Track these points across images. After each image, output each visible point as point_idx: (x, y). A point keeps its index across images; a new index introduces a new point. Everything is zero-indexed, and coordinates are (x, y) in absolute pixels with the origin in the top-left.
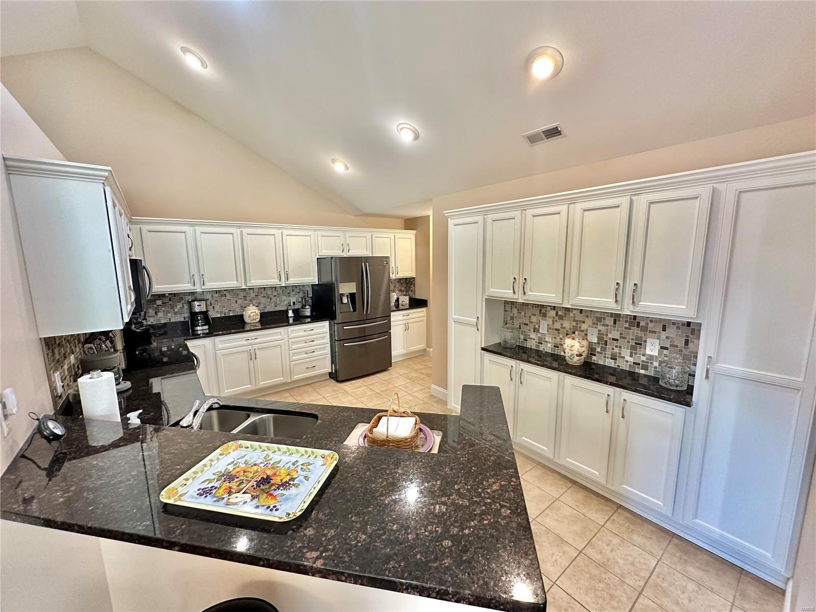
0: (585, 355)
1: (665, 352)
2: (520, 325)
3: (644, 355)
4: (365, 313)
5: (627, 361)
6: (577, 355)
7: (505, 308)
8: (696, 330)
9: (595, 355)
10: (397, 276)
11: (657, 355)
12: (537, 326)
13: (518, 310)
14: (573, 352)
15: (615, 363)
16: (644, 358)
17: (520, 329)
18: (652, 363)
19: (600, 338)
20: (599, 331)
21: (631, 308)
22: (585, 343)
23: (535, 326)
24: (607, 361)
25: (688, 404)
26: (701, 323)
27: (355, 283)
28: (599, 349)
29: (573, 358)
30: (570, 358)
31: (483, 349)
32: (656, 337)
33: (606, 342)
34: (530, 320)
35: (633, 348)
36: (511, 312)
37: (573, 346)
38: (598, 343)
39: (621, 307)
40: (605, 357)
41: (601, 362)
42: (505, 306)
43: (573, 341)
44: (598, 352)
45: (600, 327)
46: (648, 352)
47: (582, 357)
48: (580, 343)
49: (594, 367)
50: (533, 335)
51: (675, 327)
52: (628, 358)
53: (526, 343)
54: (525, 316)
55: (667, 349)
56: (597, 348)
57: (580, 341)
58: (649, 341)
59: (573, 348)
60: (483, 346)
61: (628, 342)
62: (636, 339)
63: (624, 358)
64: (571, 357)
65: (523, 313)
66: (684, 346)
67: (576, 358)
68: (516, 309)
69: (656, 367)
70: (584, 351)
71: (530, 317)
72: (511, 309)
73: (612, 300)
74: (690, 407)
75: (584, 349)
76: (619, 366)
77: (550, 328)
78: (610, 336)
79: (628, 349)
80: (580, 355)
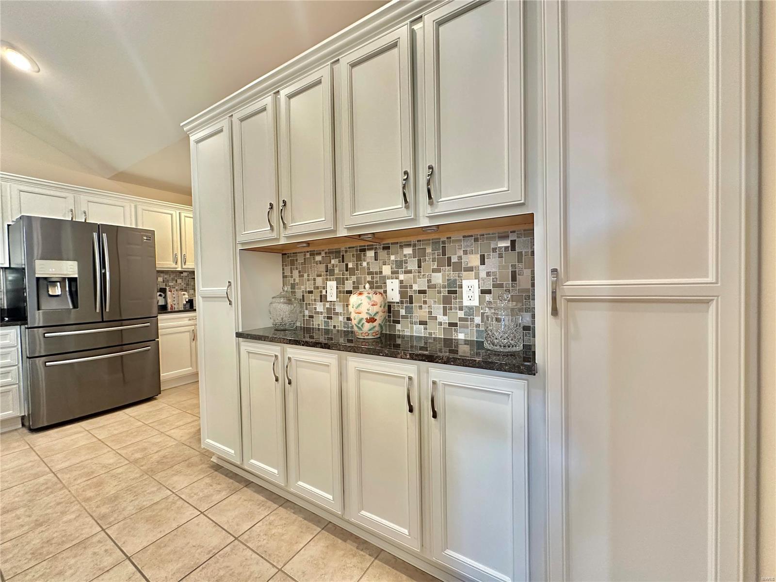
0: (379, 319)
1: (488, 297)
2: (303, 296)
3: (461, 309)
4: (98, 310)
5: (440, 324)
6: (368, 321)
7: (283, 273)
8: (523, 253)
9: (398, 322)
10: (184, 267)
11: (477, 304)
12: (324, 293)
13: (300, 272)
14: (361, 316)
15: (425, 329)
16: (461, 314)
17: (304, 301)
18: (472, 320)
19: (403, 294)
20: (401, 282)
21: (429, 210)
22: (377, 298)
23: (321, 292)
24: (414, 329)
25: (531, 370)
26: (533, 213)
27: (76, 263)
28: (403, 312)
29: (362, 326)
30: (358, 327)
31: (238, 335)
32: (474, 278)
33: (411, 297)
34: (315, 284)
35: (446, 301)
36: (292, 277)
37: (359, 305)
38: (402, 302)
39: (415, 215)
40: (412, 323)
41: (407, 333)
42: (283, 269)
43: (360, 297)
44: (403, 317)
45: (402, 277)
46: (466, 303)
47: (376, 324)
48: (369, 298)
49: (399, 341)
50: (320, 307)
51: (496, 255)
52: (441, 318)
53: (313, 321)
54: (308, 280)
55: (489, 292)
56: (401, 310)
57: (371, 295)
58: (465, 283)
59: (361, 309)
60: (240, 330)
61: (439, 292)
62: (449, 286)
63: (436, 318)
64: (360, 326)
65: (306, 275)
66: (511, 282)
67: (367, 326)
68: (297, 272)
69: (478, 326)
70: (377, 313)
71: (314, 280)
72: (291, 273)
73: (400, 204)
74: (535, 375)
75: (376, 309)
76: (430, 334)
77: (340, 292)
78: (416, 287)
79: (441, 304)
80: (372, 320)
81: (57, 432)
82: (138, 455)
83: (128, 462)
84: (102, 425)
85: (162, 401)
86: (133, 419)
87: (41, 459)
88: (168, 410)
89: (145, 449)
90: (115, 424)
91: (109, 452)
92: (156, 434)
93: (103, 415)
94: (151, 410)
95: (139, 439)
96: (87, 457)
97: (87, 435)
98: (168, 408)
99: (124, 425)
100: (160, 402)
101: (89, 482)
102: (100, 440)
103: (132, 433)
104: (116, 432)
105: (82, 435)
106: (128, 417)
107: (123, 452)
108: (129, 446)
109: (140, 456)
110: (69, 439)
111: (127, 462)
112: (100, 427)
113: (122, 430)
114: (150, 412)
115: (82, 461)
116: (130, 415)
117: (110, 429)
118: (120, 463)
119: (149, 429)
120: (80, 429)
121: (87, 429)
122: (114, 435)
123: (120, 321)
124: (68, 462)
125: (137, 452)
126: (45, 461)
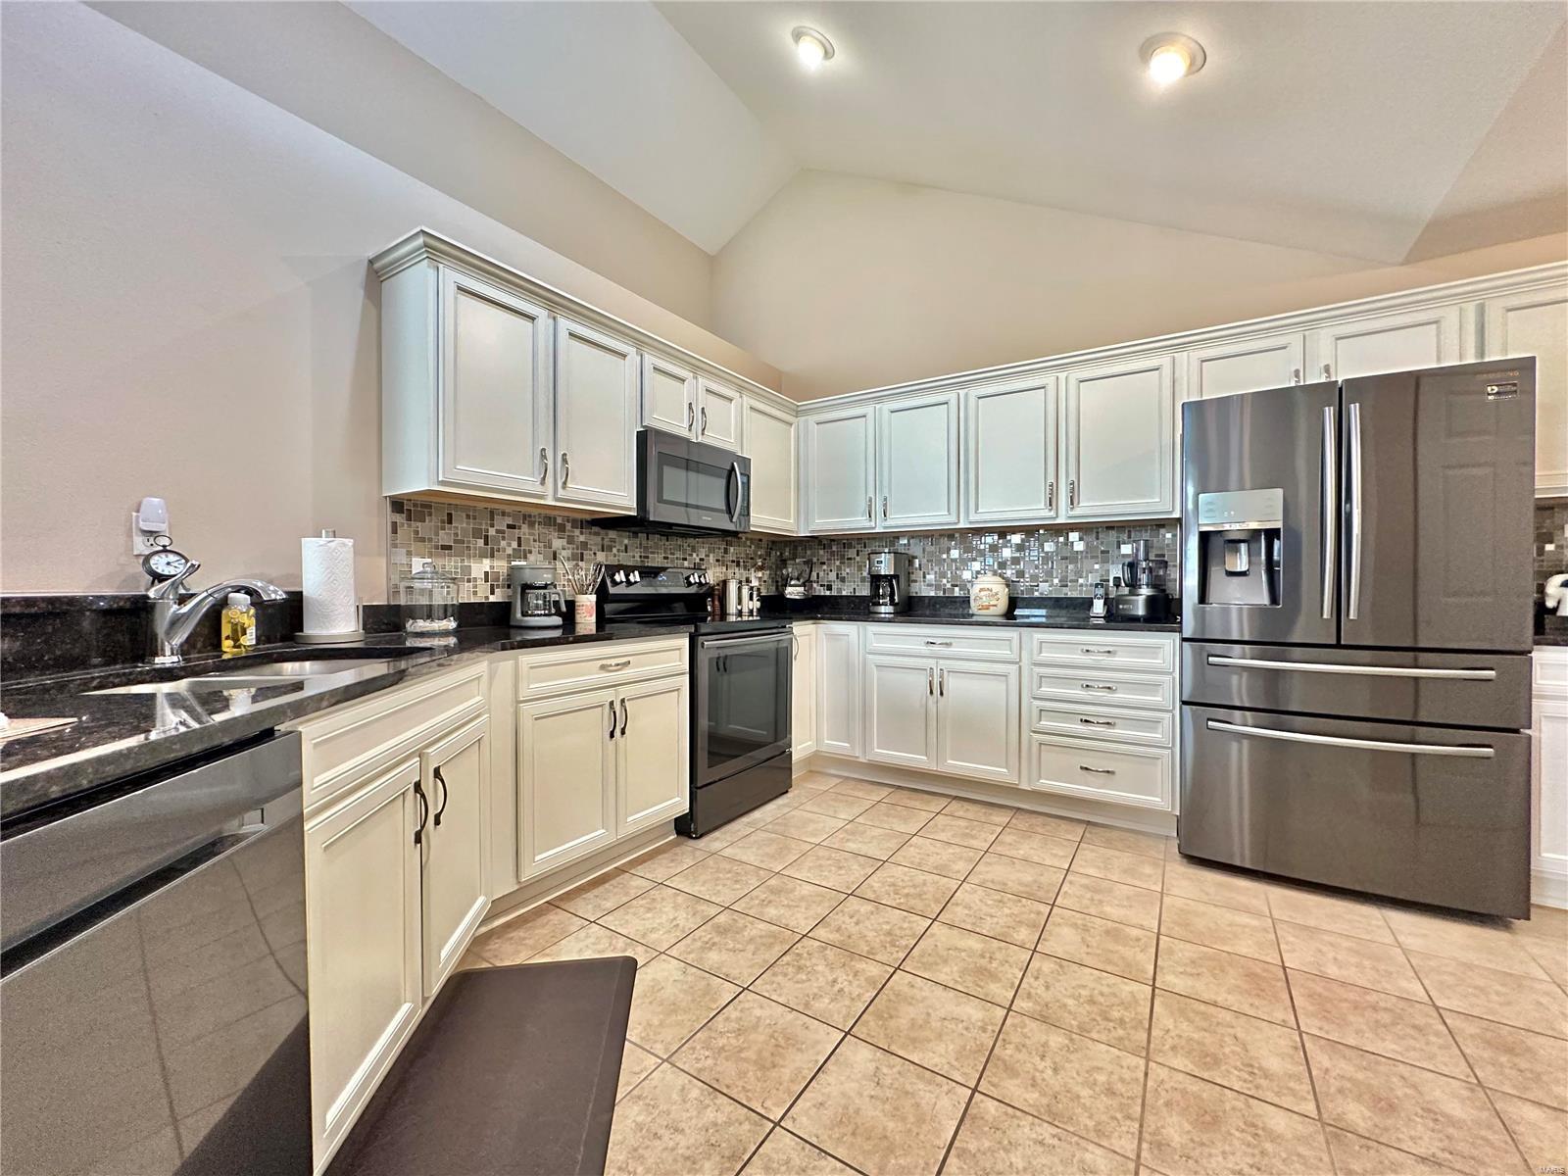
81: (1220, 885)
82: (1356, 1114)
83: (1314, 1114)
84: (1312, 923)
85: (1535, 951)
86: (1402, 959)
87: (1159, 934)
88: (1544, 1000)
89: (1389, 1107)
90: (1346, 944)
91: (1284, 1024)
92: (1456, 1072)
93: (1328, 896)
94: (1471, 957)
95: (1388, 1046)
96: (1232, 1000)
97: (1265, 930)
98: (1547, 994)
99: (1367, 963)
100: (1523, 948)
101: (1195, 1087)
102: (1284, 968)
103: (1375, 1008)
104: (1332, 971)
105: (1255, 923)
106: (1390, 940)
107: (1320, 1059)
108: (1347, 1051)
109: (1362, 1126)
110: (1229, 916)
111: (1310, 1108)
112: (1306, 928)
113: (1351, 974)
114: (1469, 967)
115: (1215, 1005)
116: (1401, 939)
117: (1324, 949)
118: (1293, 1092)
119: (1437, 1034)
120: (1259, 904)
121: (1276, 915)
122: (1324, 977)
123: (1414, 652)
124: (1190, 982)
125: (1359, 1098)
126: (1161, 942)
